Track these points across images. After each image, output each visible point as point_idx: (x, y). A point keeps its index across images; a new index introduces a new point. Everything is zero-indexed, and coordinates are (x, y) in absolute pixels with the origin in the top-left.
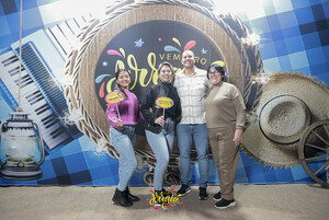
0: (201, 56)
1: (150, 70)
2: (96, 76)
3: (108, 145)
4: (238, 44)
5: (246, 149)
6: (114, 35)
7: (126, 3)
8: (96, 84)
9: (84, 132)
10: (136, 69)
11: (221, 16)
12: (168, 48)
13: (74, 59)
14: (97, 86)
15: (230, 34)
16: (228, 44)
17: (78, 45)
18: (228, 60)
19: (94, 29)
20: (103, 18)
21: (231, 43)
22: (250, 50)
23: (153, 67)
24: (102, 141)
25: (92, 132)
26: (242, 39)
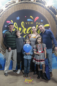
1: (22, 28)
2: (3, 31)
4: (54, 18)
6: (9, 15)
7: (13, 3)
10: (17, 28)
11: (48, 7)
12: (29, 20)
15: (51, 14)
18: (51, 24)
19: (1, 13)
20: (4, 9)
21: (52, 17)
23: (23, 27)
25: (2, 51)
26: (56, 15)
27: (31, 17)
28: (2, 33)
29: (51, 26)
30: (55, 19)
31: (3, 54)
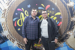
0: (52, 11)
3: (18, 44)
4: (66, 6)
5: (69, 45)
6: (20, 3)
8: (13, 21)
9: (9, 39)
12: (40, 8)
13: (5, 12)
14: (14, 22)
15: (63, 2)
16: (62, 6)
17: (7, 7)
18: (62, 12)
19: (12, 1)
21: (63, 6)
22: (71, 8)
24: (16, 42)
25: (12, 39)
26: (68, 4)
27: (42, 5)
28: (12, 21)
29: (63, 14)
30: (67, 8)
31: (12, 42)
